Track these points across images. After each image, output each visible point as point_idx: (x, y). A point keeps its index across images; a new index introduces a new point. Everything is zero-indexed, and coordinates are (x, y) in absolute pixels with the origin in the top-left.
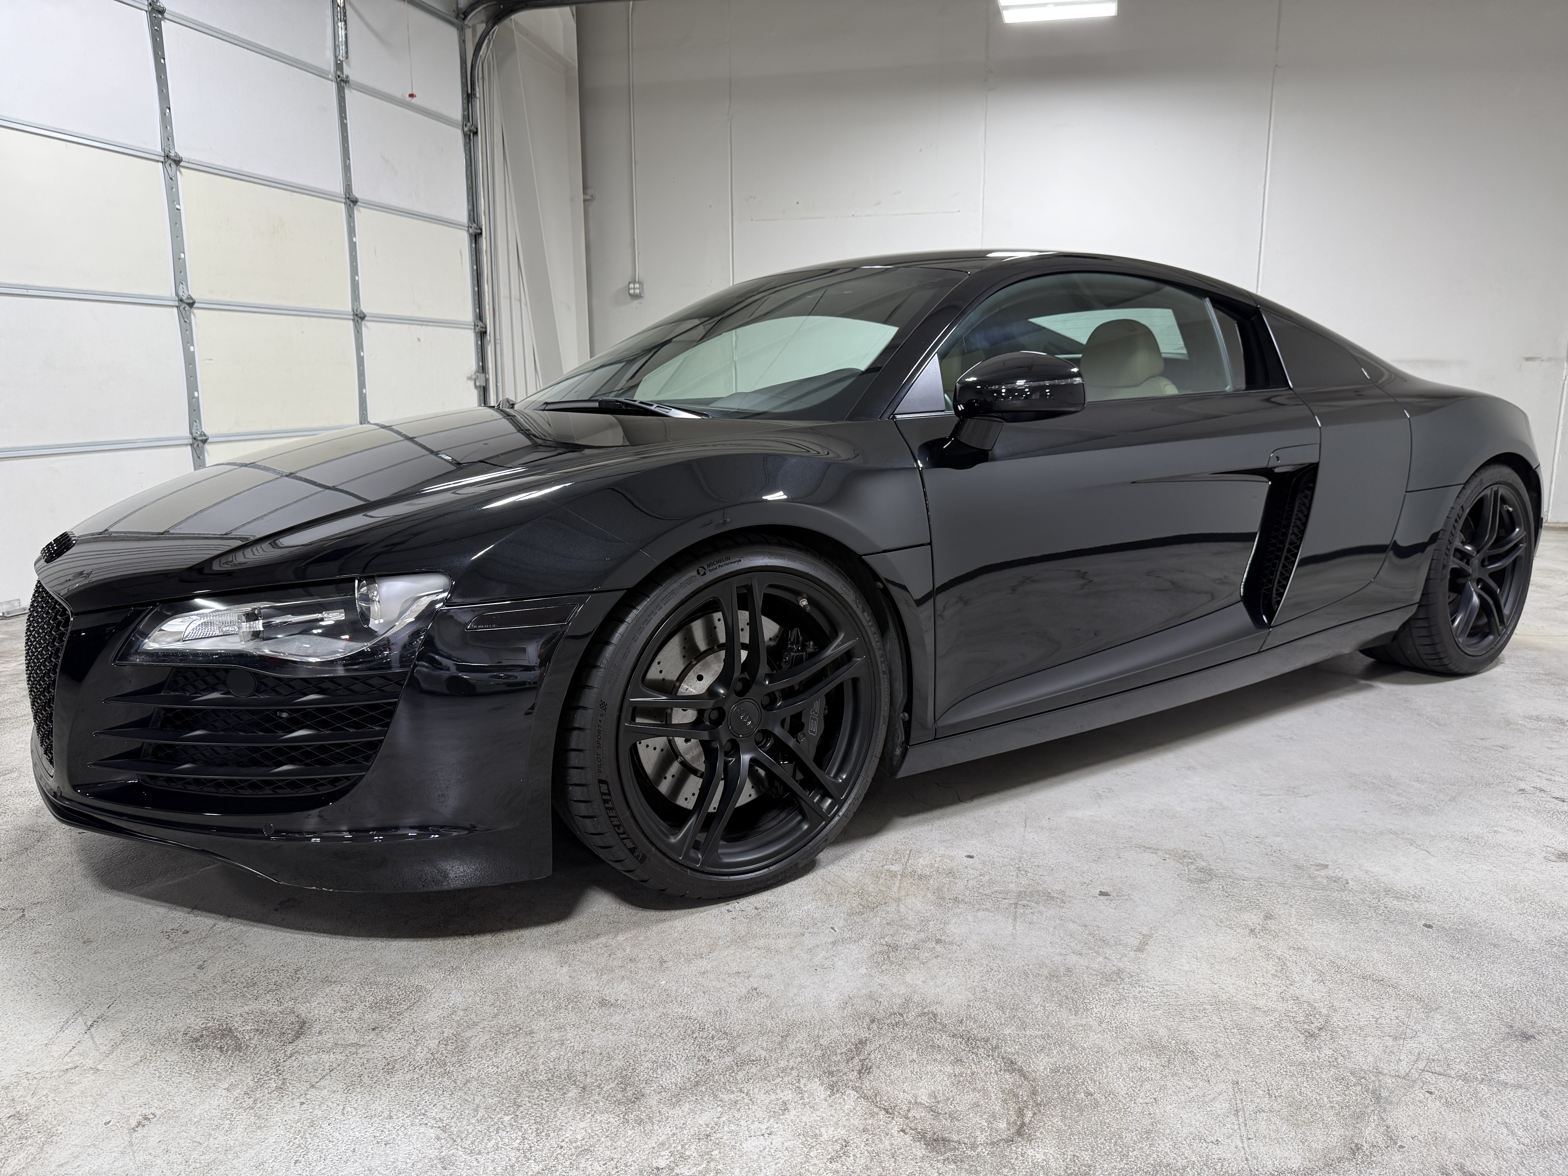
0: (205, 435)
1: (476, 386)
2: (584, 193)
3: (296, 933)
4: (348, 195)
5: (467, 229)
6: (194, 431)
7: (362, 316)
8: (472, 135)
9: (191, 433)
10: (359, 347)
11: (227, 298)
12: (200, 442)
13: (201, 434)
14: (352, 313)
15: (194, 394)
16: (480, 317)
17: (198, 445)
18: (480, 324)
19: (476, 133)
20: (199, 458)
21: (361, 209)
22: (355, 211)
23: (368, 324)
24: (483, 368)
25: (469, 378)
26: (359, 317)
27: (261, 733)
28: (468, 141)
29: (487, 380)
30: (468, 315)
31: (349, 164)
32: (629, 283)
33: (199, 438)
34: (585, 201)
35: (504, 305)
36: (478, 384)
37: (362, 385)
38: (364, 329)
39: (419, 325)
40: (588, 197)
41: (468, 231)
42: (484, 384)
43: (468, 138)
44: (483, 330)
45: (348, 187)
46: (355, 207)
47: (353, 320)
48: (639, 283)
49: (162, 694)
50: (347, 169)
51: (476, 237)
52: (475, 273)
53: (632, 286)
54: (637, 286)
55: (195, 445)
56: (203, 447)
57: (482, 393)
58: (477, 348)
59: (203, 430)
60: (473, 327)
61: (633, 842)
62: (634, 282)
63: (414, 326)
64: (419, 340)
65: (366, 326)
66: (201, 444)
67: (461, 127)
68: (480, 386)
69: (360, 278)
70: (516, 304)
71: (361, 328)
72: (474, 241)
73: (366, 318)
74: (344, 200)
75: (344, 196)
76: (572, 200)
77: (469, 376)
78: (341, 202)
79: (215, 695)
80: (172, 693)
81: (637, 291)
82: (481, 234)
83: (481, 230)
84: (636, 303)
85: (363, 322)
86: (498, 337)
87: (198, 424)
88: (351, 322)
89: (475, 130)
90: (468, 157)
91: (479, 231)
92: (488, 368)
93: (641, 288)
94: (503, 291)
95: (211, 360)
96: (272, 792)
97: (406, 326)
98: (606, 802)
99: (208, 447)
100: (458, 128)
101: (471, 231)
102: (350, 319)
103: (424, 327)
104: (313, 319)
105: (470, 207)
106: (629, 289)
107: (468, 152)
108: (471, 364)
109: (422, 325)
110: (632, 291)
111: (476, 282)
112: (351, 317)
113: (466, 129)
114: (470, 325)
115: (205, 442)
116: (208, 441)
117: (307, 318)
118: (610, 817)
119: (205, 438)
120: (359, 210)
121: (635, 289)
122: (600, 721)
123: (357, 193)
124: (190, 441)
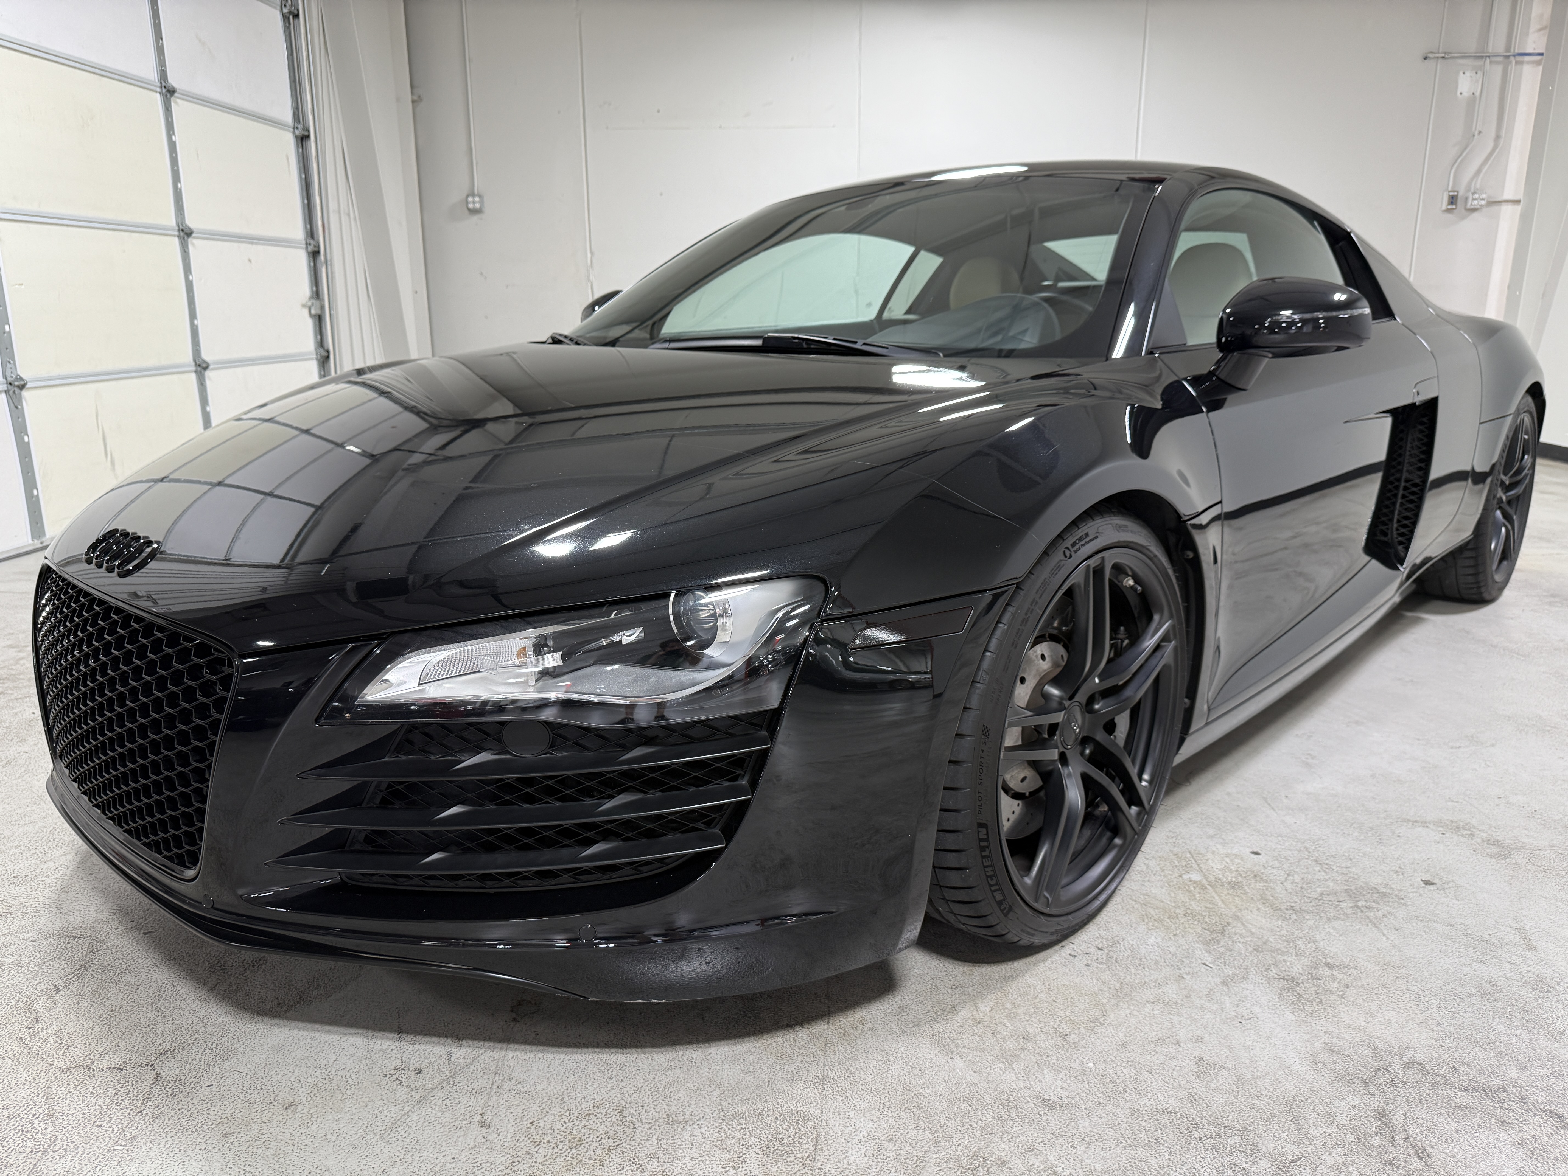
0: (21, 379)
1: (311, 315)
2: (412, 93)
3: (572, 1053)
4: (163, 84)
5: (292, 130)
6: (8, 374)
7: (189, 232)
8: (291, 17)
9: (5, 377)
10: (187, 269)
11: (34, 208)
12: (16, 389)
13: (16, 378)
14: (177, 228)
15: (4, 328)
16: (311, 234)
17: (14, 392)
18: (312, 242)
19: (296, 16)
20: (17, 407)
21: (179, 101)
22: (173, 104)
23: (195, 241)
24: (317, 294)
25: (304, 306)
26: (185, 234)
27: (558, 804)
28: (287, 25)
29: (322, 307)
30: (298, 233)
31: (162, 44)
32: (468, 196)
33: (16, 383)
34: (413, 102)
35: (333, 219)
36: (313, 312)
37: (193, 315)
38: (191, 248)
39: (249, 243)
40: (415, 98)
41: (294, 133)
42: (319, 312)
43: (286, 20)
44: (316, 249)
45: (163, 75)
46: (172, 99)
47: (179, 236)
48: (480, 196)
49: (386, 759)
50: (160, 51)
51: (303, 139)
52: (304, 183)
53: (470, 199)
54: (477, 199)
55: (11, 393)
56: (20, 394)
57: (317, 323)
58: (310, 271)
59: (19, 373)
60: (304, 246)
61: (1004, 895)
62: (473, 195)
63: (244, 245)
64: (250, 261)
65: (193, 245)
66: (17, 391)
67: (279, 8)
68: (315, 316)
69: (183, 185)
70: (344, 218)
71: (187, 247)
72: (300, 145)
73: (194, 235)
74: (159, 90)
75: (159, 84)
76: (398, 100)
77: (304, 302)
78: (156, 92)
79: (483, 757)
80: (404, 758)
81: (478, 206)
82: (308, 137)
83: (309, 131)
84: (475, 218)
85: (190, 240)
86: (329, 257)
87: (12, 366)
88: (176, 240)
89: (296, 12)
90: (289, 44)
91: (307, 133)
92: (323, 294)
93: (482, 202)
94: (333, 206)
95: (22, 285)
96: (572, 880)
97: (236, 245)
98: (982, 849)
99: (25, 393)
100: (275, 8)
101: (297, 132)
102: (174, 236)
103: (254, 246)
104: (133, 234)
105: (295, 105)
106: (467, 203)
107: (288, 38)
108: (305, 289)
109: (252, 243)
110: (471, 206)
111: (305, 194)
112: (176, 233)
113: (285, 10)
114: (301, 244)
115: (22, 387)
116: (27, 386)
117: (126, 234)
118: (985, 867)
119: (22, 383)
120: (176, 103)
121: (474, 203)
122: (983, 751)
123: (173, 81)
124: (5, 387)
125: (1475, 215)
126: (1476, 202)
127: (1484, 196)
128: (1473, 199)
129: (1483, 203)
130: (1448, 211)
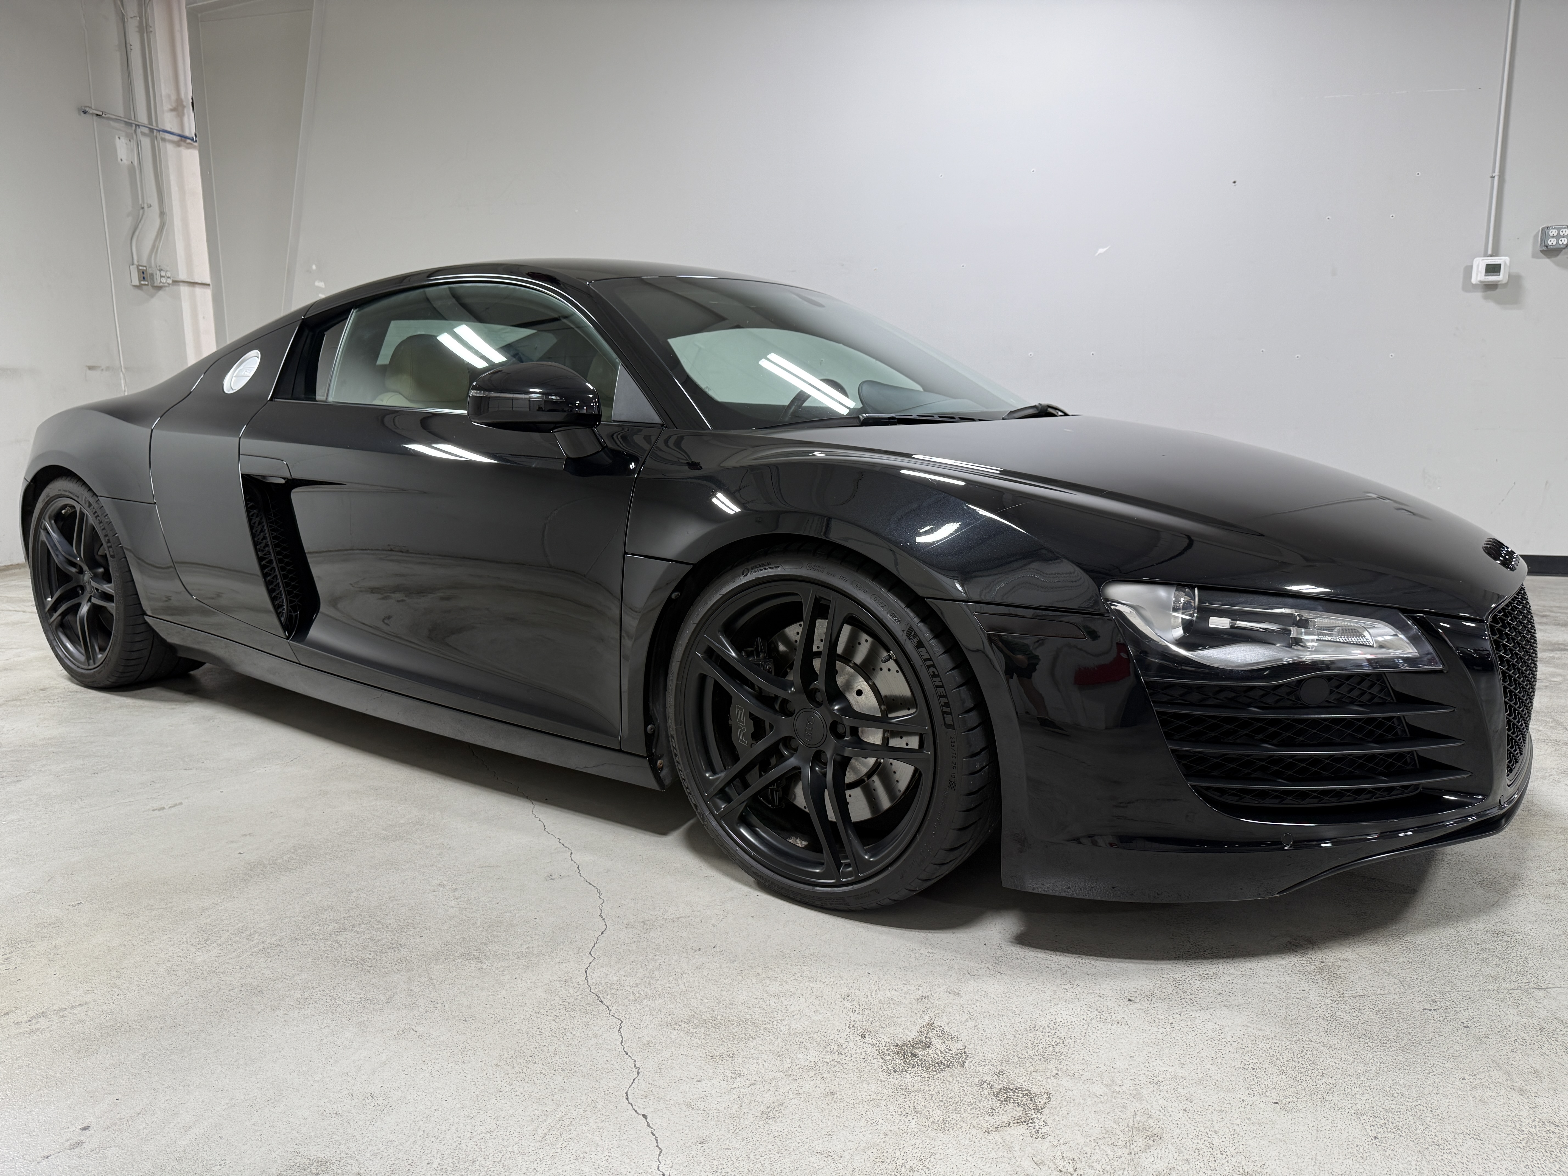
125: (161, 293)
126: (164, 280)
127: (169, 274)
128: (161, 277)
129: (170, 281)
130: (139, 287)
